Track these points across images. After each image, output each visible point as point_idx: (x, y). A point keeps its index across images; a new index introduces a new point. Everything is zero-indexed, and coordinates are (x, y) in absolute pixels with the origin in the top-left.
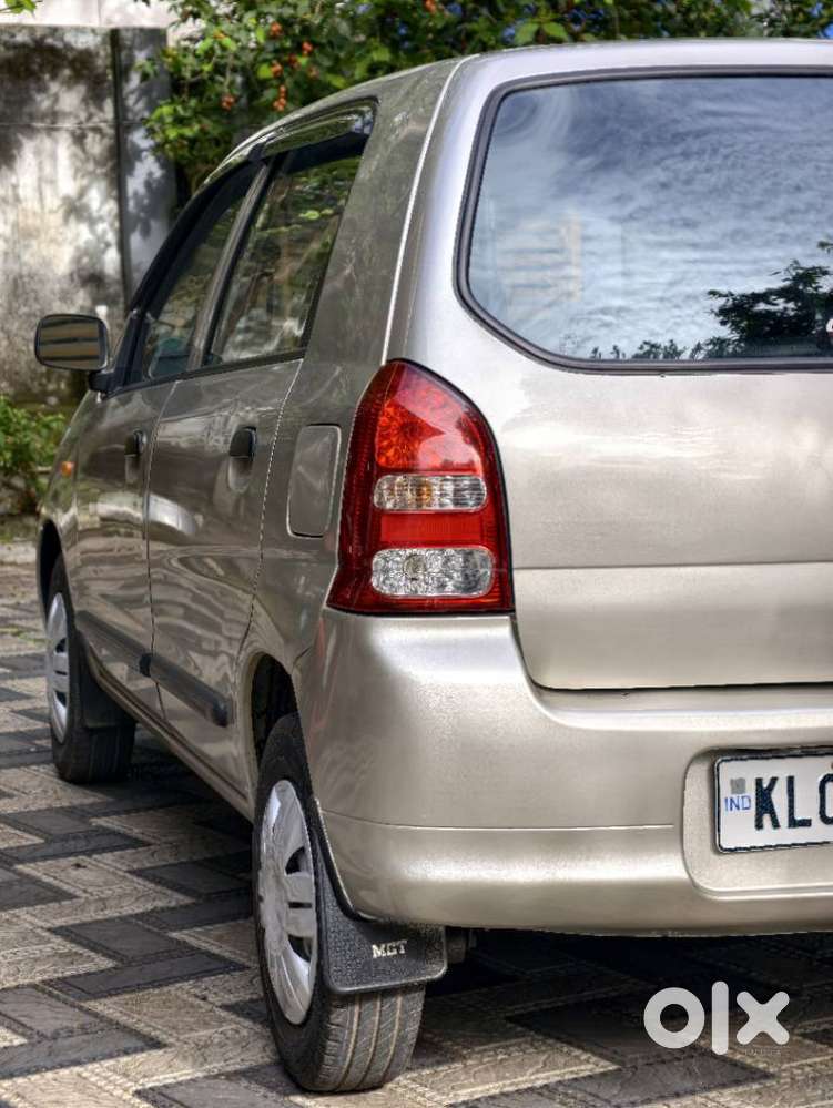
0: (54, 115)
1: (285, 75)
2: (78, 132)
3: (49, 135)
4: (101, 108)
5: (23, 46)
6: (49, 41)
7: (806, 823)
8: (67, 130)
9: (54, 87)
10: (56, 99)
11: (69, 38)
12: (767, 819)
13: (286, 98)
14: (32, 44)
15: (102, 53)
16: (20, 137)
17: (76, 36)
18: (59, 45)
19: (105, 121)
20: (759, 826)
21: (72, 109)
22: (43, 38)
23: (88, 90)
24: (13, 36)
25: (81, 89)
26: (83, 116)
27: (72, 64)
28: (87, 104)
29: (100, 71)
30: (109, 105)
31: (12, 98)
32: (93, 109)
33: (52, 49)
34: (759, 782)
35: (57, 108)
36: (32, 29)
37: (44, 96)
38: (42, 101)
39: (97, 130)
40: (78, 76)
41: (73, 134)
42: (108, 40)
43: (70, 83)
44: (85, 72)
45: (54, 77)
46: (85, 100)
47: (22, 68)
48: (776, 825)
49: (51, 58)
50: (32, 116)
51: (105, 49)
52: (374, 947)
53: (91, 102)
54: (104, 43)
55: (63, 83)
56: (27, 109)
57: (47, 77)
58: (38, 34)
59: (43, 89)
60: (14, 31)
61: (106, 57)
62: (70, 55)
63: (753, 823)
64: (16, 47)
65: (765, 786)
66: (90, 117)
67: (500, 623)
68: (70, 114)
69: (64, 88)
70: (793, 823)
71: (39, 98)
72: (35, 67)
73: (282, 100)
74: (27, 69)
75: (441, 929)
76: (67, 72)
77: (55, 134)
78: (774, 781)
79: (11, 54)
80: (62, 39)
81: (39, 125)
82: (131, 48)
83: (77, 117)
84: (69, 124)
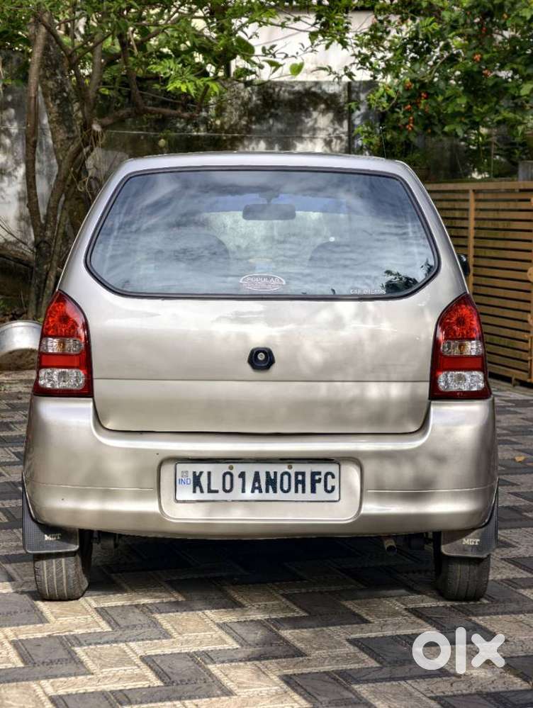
0: (314, 130)
1: (412, 110)
2: (328, 139)
3: (311, 141)
4: (341, 125)
5: (299, 92)
6: (313, 89)
7: (216, 492)
8: (322, 138)
9: (315, 114)
10: (316, 120)
11: (324, 87)
12: (198, 489)
13: (413, 123)
14: (304, 92)
15: (343, 95)
16: (295, 142)
17: (328, 86)
18: (319, 91)
19: (343, 133)
20: (194, 492)
21: (324, 127)
22: (310, 88)
23: (335, 116)
24: (293, 87)
25: (330, 115)
26: (331, 130)
27: (325, 102)
28: (334, 124)
29: (342, 105)
30: (345, 123)
31: (291, 122)
32: (337, 126)
33: (314, 94)
34: (194, 473)
35: (316, 126)
36: (303, 83)
37: (309, 119)
38: (308, 123)
39: (339, 138)
40: (328, 109)
41: (325, 140)
42: (346, 87)
43: (324, 112)
44: (333, 106)
45: (315, 109)
46: (332, 121)
47: (297, 105)
48: (202, 491)
49: (314, 99)
50: (301, 131)
51: (345, 93)
52: (46, 536)
53: (336, 122)
54: (344, 89)
55: (320, 112)
56: (299, 128)
57: (311, 109)
58: (307, 86)
59: (309, 116)
60: (294, 84)
61: (345, 97)
62: (325, 97)
63: (192, 490)
64: (294, 93)
65: (197, 474)
66: (335, 130)
67: (89, 402)
68: (324, 129)
69: (321, 115)
70: (210, 491)
71: (306, 120)
72: (305, 104)
73: (411, 125)
74: (300, 106)
75: (77, 530)
76: (323, 106)
77: (314, 140)
78: (201, 473)
79: (292, 97)
80: (320, 88)
81: (305, 135)
82: (358, 93)
83: (327, 130)
84: (322, 135)
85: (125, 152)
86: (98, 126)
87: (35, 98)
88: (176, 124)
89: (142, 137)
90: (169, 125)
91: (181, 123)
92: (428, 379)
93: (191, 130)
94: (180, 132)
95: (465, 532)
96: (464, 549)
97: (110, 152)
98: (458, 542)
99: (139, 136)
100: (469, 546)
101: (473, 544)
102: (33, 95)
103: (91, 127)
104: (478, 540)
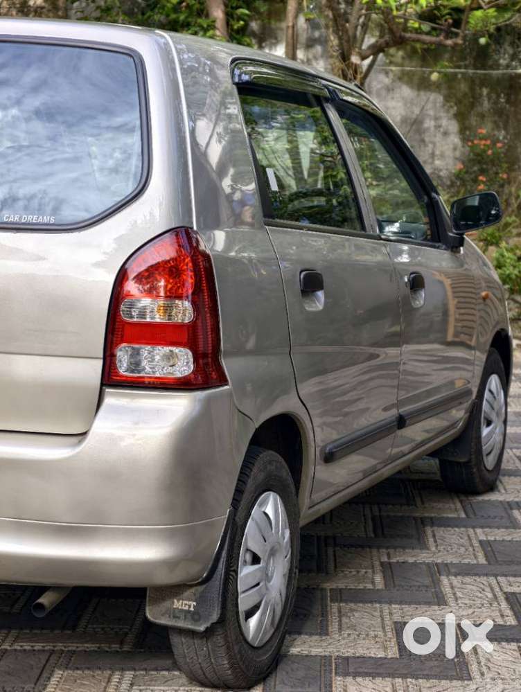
85: (440, 92)
86: (358, 58)
87: (293, 27)
88: (499, 59)
89: (460, 76)
90: (490, 62)
91: (505, 59)
92: (102, 356)
93: (516, 66)
94: (502, 70)
95: (175, 590)
96: (175, 614)
97: (422, 93)
98: (167, 604)
99: (456, 74)
100: (182, 611)
101: (187, 608)
102: (290, 24)
103: (349, 59)
104: (195, 603)
